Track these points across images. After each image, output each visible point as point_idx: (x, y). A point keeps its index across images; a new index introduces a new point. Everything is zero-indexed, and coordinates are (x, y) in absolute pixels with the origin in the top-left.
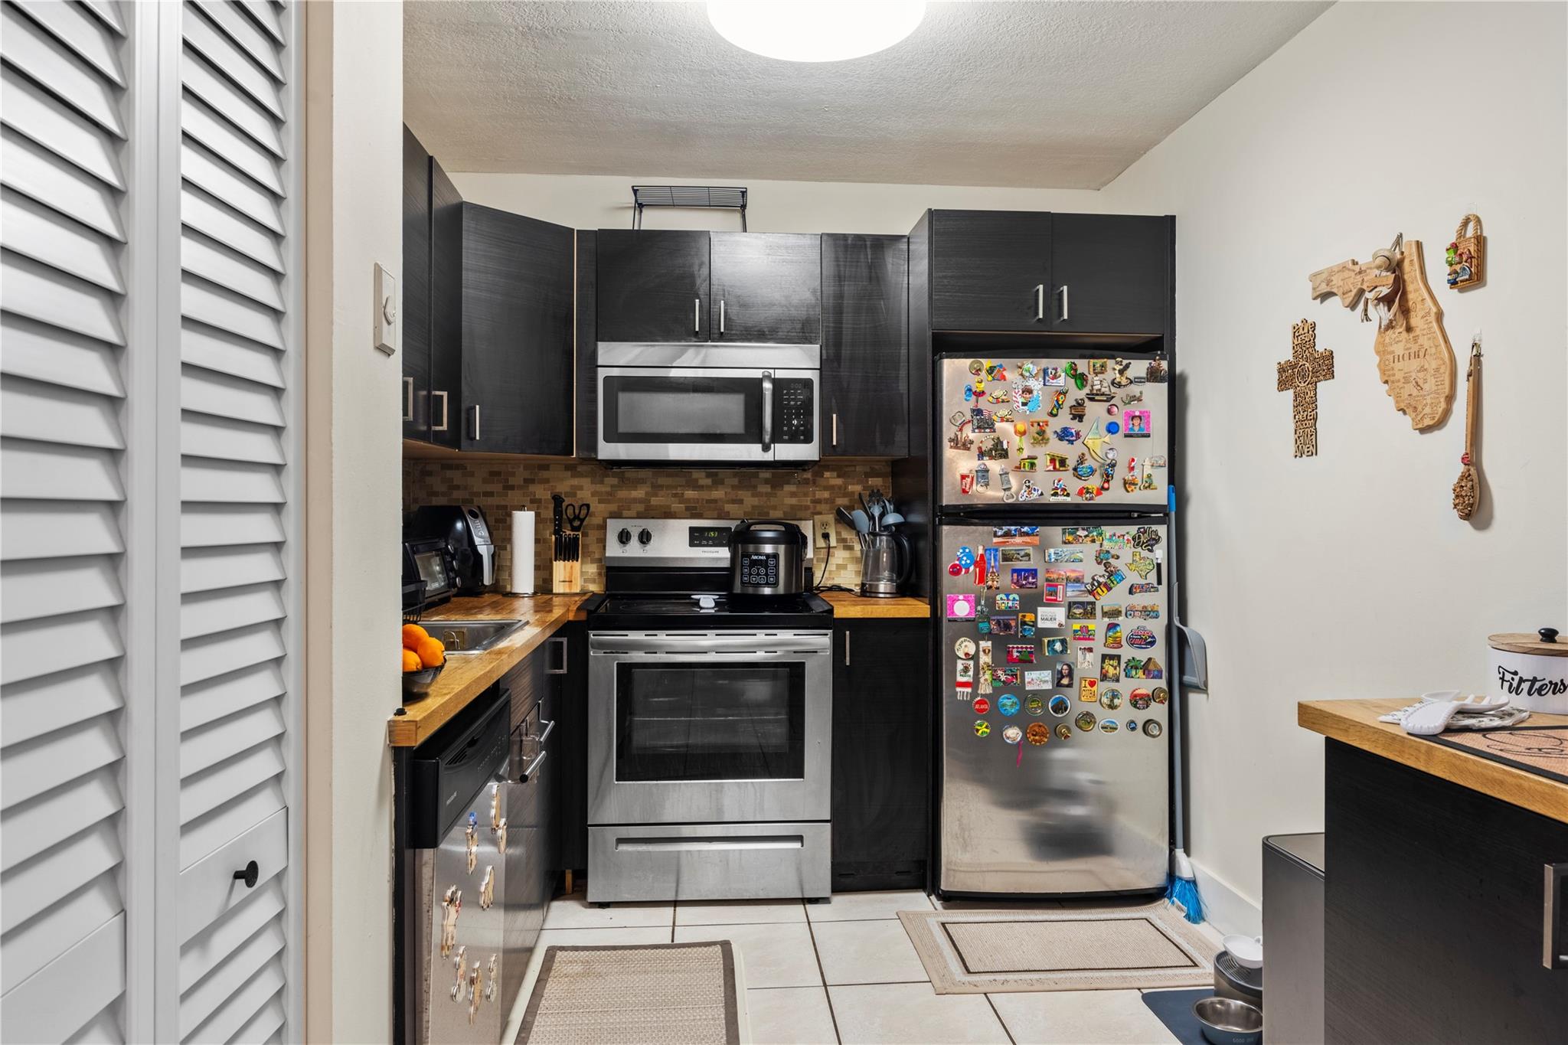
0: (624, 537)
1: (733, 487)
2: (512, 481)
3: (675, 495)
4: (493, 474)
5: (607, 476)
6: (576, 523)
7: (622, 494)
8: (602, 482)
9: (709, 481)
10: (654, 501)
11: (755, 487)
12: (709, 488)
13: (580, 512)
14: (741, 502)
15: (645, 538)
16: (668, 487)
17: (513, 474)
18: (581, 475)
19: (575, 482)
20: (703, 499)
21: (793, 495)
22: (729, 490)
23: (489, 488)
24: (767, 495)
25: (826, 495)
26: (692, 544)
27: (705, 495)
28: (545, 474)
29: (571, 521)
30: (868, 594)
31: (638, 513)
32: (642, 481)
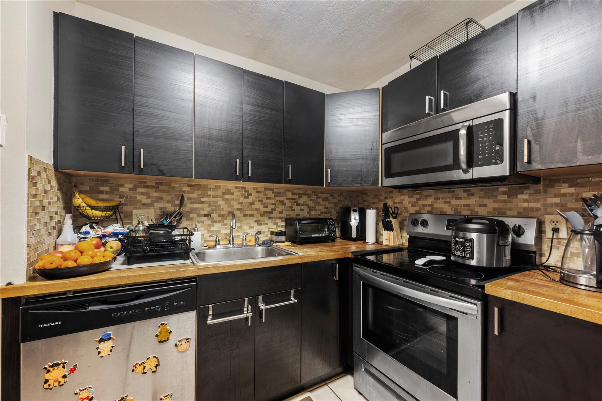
0: (415, 223)
1: (480, 197)
2: (381, 198)
3: (446, 202)
4: (376, 195)
5: (415, 194)
6: (394, 215)
7: (421, 202)
8: (412, 197)
9: (465, 195)
11: (496, 196)
13: (394, 210)
14: (486, 205)
15: (425, 224)
16: (443, 198)
17: (381, 195)
18: (404, 195)
19: (403, 197)
20: (461, 205)
21: (526, 201)
22: (477, 199)
24: (504, 201)
25: (557, 200)
26: (448, 228)
27: (463, 202)
28: (391, 195)
29: (392, 214)
31: (428, 211)
32: (429, 196)
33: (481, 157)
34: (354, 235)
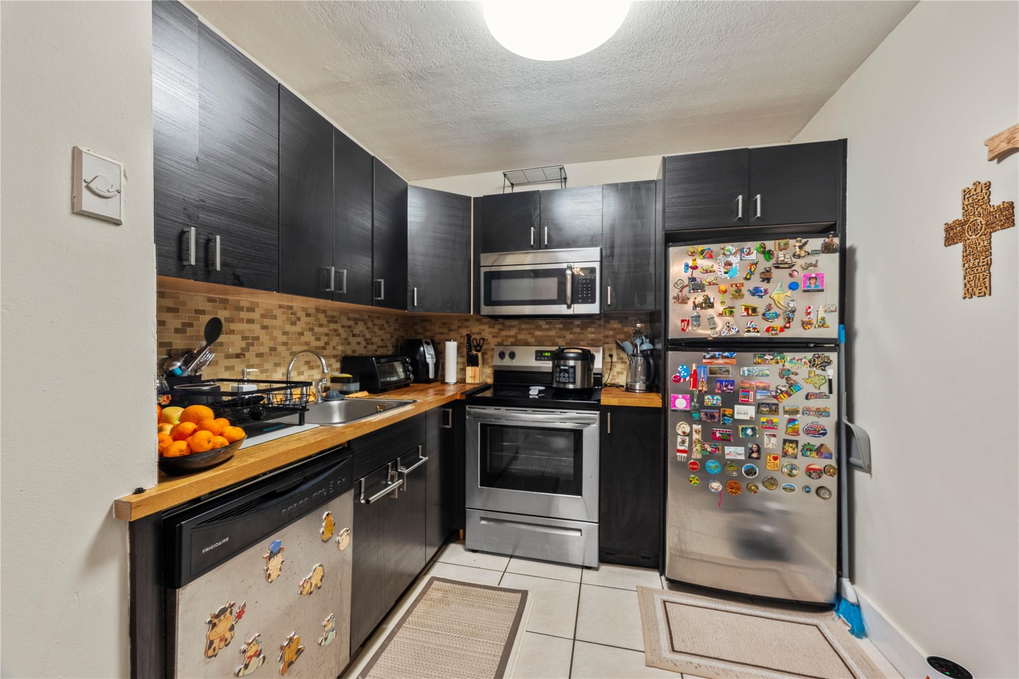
0: (502, 355)
1: (560, 329)
2: (452, 327)
3: (530, 334)
4: (444, 324)
5: (496, 324)
6: (478, 348)
7: (504, 333)
8: (493, 327)
9: (547, 326)
10: (520, 337)
11: (572, 329)
12: (547, 330)
13: (480, 342)
14: (564, 337)
15: (512, 355)
16: (527, 329)
17: (452, 324)
18: (484, 324)
19: (482, 327)
20: (544, 336)
21: (593, 333)
22: (558, 331)
23: (442, 330)
24: (579, 333)
25: (611, 333)
26: (536, 359)
27: (545, 333)
28: (467, 324)
29: (475, 347)
30: (629, 390)
31: (512, 343)
32: (513, 326)
33: (580, 296)
34: (431, 375)
